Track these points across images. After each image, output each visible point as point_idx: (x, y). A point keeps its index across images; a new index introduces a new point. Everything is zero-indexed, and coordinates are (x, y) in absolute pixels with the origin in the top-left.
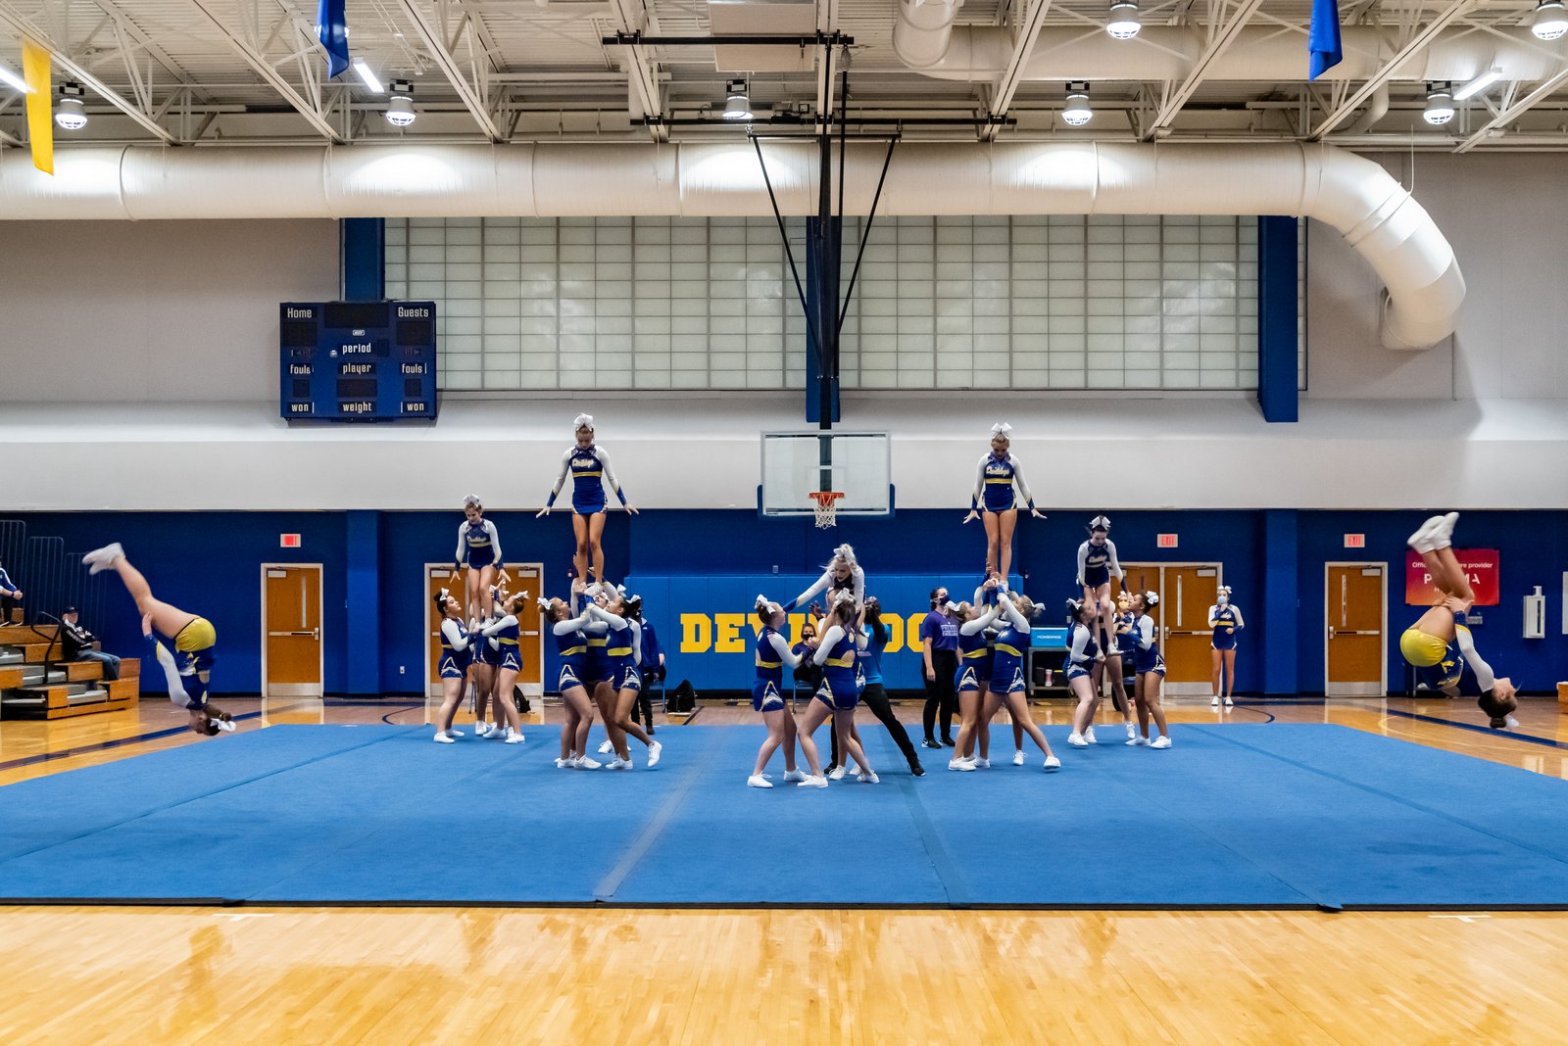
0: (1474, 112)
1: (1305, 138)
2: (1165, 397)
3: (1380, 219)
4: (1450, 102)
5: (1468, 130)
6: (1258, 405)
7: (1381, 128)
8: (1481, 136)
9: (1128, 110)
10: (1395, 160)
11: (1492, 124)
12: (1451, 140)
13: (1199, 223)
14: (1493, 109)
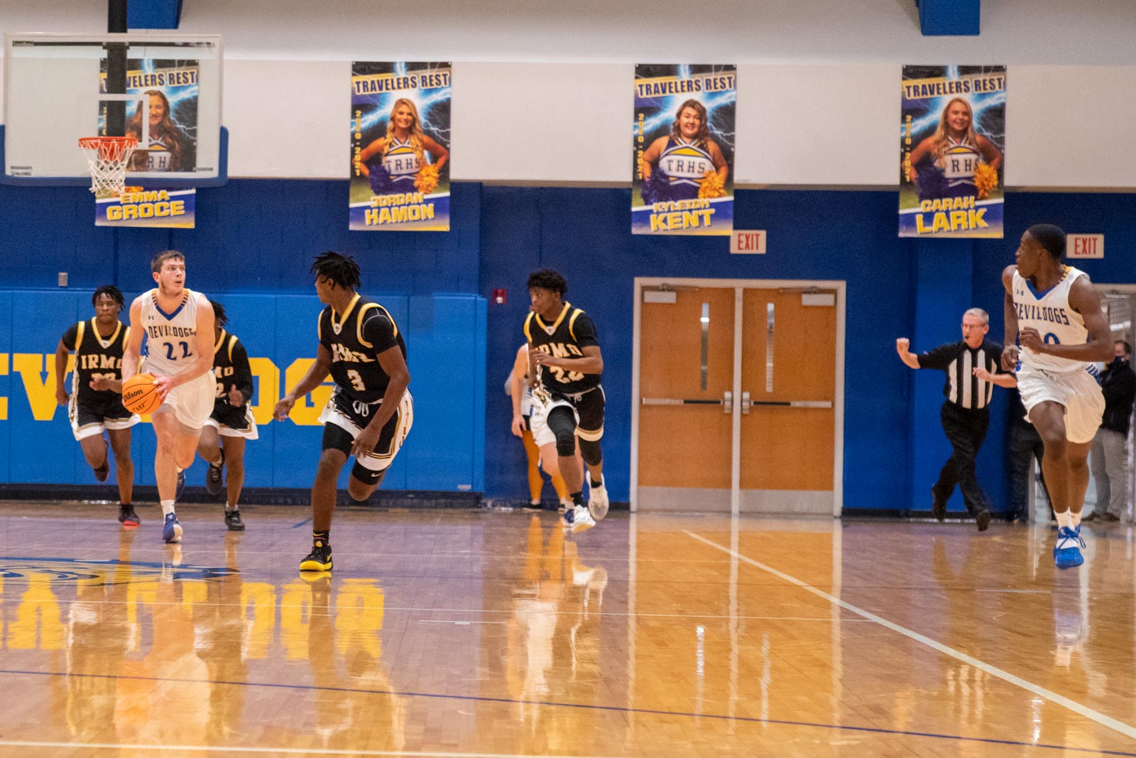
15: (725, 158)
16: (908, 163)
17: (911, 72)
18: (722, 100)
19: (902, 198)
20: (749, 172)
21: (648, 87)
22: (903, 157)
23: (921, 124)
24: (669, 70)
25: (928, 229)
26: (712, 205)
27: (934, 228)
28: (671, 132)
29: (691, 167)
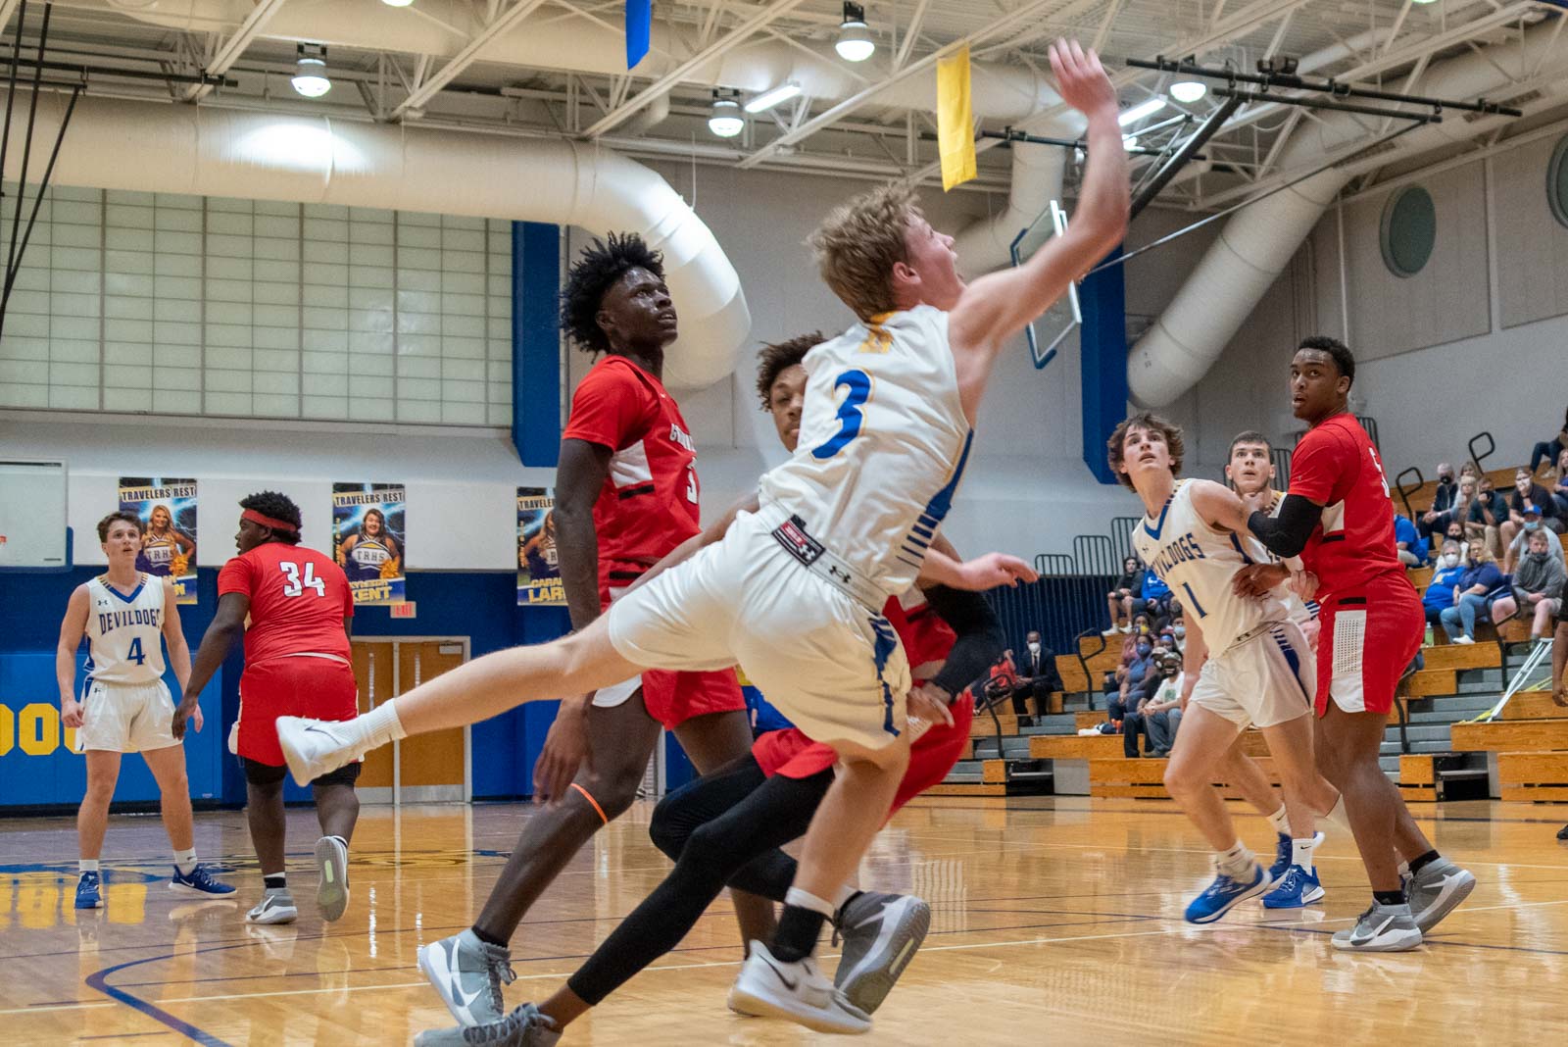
0: (760, 126)
1: (574, 136)
2: (400, 433)
3: (661, 235)
4: (739, 112)
5: (753, 143)
6: (513, 445)
7: (658, 132)
8: (767, 153)
9: (359, 83)
10: (674, 171)
11: (780, 141)
12: (734, 154)
13: (442, 224)
14: (782, 125)
15: (399, 550)
16: (522, 554)
17: (522, 492)
18: (395, 509)
19: (519, 578)
20: (415, 561)
21: (343, 499)
22: (519, 550)
23: (530, 528)
24: (358, 487)
25: (537, 599)
26: (390, 584)
27: (540, 599)
28: (360, 531)
29: (375, 557)
